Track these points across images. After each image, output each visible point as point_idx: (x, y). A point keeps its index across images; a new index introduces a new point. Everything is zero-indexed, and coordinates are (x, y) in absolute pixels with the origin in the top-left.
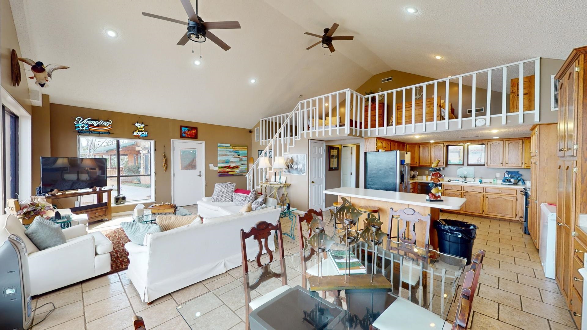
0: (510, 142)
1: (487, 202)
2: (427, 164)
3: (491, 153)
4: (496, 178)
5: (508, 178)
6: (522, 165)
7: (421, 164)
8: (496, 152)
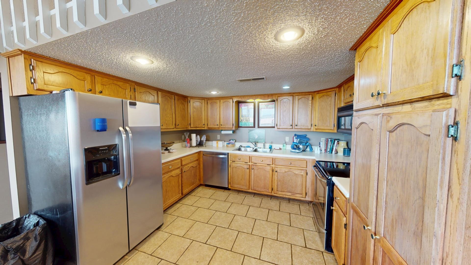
0: (300, 97)
1: (276, 177)
2: (216, 127)
3: (281, 111)
4: (285, 143)
5: (296, 144)
6: (311, 128)
7: (209, 126)
8: (285, 110)
